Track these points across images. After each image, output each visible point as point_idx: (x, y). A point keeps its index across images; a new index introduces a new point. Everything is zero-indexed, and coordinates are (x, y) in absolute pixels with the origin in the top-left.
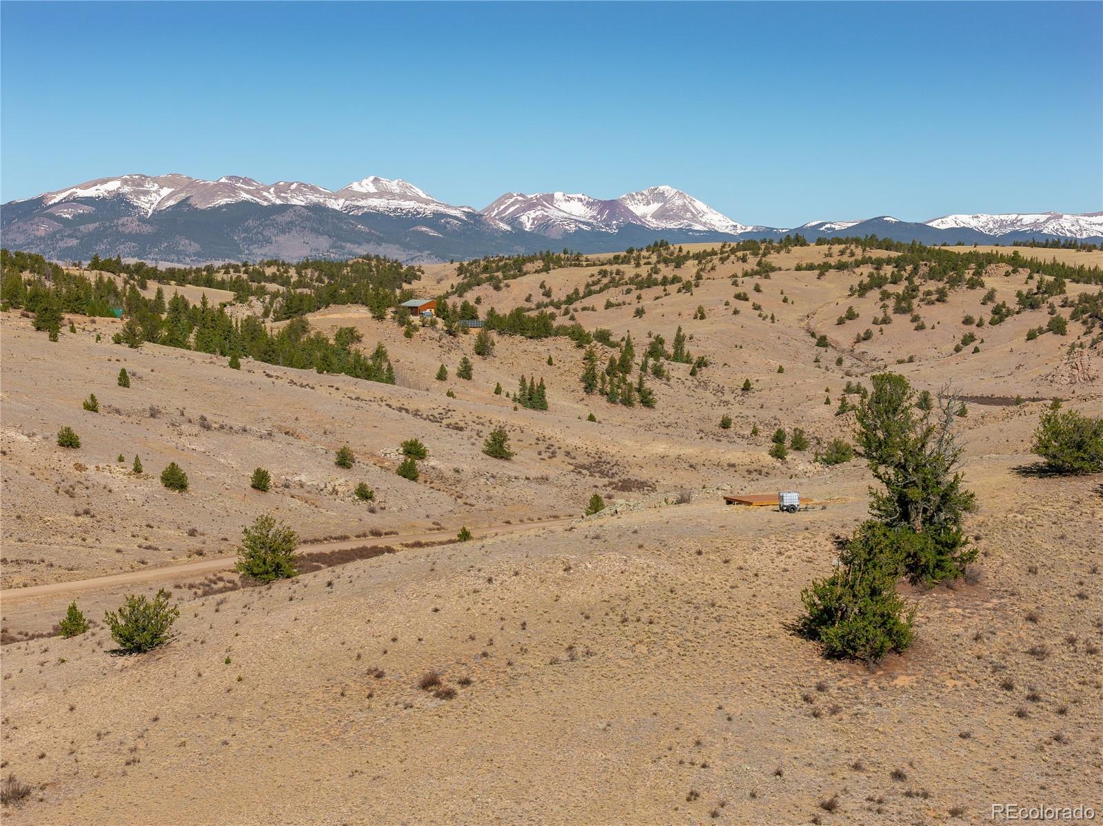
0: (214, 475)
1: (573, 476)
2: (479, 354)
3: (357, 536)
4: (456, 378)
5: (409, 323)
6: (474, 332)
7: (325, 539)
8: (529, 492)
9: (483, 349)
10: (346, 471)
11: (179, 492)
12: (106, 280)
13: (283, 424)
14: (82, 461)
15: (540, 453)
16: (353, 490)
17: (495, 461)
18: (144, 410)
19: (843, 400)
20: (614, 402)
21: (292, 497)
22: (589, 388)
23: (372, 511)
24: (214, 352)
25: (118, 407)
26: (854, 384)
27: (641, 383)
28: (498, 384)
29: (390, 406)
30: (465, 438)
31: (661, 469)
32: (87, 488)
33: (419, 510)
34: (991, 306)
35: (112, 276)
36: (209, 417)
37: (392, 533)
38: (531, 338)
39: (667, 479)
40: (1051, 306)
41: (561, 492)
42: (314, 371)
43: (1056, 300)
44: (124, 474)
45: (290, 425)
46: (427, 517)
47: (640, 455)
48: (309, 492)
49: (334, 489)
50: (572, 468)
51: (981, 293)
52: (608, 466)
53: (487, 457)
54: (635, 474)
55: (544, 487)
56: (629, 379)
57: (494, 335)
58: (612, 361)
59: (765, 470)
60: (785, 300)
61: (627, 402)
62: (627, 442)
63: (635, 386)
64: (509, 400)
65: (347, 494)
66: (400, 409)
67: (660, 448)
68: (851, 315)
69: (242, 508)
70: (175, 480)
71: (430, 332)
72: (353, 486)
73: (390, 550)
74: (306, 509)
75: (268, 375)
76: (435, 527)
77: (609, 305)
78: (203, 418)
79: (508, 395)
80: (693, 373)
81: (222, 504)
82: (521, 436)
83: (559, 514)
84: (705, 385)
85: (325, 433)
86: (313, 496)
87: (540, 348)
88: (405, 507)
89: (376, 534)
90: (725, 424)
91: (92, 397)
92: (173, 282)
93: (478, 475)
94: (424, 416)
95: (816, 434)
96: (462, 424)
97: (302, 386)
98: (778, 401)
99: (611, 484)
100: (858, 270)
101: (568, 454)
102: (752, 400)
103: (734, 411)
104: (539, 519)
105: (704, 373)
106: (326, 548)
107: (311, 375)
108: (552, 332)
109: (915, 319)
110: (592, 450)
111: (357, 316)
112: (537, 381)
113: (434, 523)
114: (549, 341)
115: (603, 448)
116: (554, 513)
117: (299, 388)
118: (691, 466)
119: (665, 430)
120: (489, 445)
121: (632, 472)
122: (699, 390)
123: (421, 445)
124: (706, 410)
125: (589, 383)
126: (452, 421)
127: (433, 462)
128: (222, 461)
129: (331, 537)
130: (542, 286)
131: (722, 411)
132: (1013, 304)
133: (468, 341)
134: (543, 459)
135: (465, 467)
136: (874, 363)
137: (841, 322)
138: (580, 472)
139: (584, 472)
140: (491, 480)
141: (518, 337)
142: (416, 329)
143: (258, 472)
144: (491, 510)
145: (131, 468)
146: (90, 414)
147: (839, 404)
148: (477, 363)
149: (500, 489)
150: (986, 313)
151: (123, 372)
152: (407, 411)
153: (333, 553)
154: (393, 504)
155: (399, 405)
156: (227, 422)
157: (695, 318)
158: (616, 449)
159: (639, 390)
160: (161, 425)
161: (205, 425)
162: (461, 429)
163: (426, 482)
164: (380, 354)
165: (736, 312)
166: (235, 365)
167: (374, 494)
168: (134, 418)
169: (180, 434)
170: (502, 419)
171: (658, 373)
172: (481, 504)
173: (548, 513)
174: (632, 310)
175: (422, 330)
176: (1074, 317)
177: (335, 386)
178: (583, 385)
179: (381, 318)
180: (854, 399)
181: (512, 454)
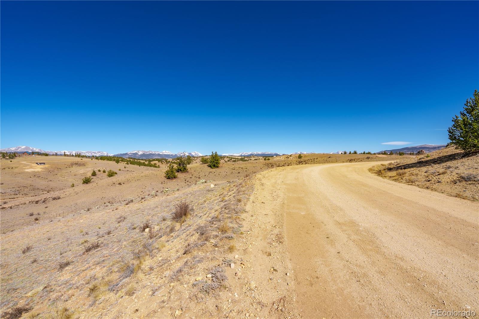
6: (169, 163)
18: (126, 170)
25: (123, 170)
43: (231, 161)
51: (224, 160)
111: (156, 162)
132: (227, 161)
146: (119, 171)
164: (159, 166)
166: (140, 166)
179: (159, 162)
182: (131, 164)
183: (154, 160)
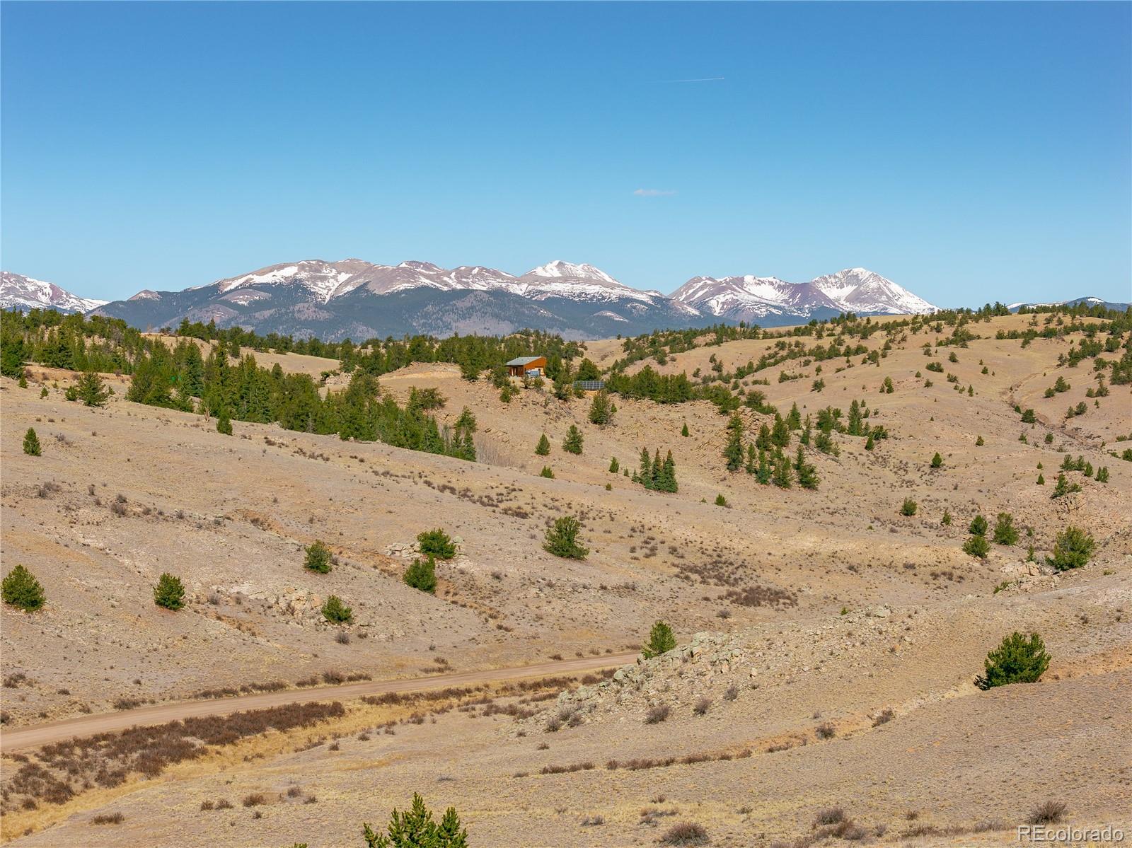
0: (99, 584)
1: (675, 583)
2: (595, 422)
3: (299, 684)
4: (562, 453)
5: (508, 385)
6: (590, 395)
7: (244, 689)
8: (601, 608)
9: (600, 417)
10: (318, 577)
11: (27, 612)
13: (252, 508)
15: (633, 550)
16: (319, 608)
17: (558, 561)
18: (35, 487)
19: (1061, 479)
20: (764, 482)
21: (219, 618)
22: (733, 465)
23: (343, 640)
26: (1074, 459)
27: (800, 458)
28: (614, 460)
29: (429, 484)
30: (524, 528)
31: (806, 572)
33: (420, 638)
36: (132, 497)
37: (360, 677)
38: (663, 402)
39: (815, 588)
41: (652, 607)
42: (337, 437)
45: (259, 510)
46: (431, 649)
47: (778, 553)
48: (248, 611)
49: (289, 605)
50: (677, 570)
52: (731, 568)
53: (549, 555)
54: (769, 580)
55: (626, 601)
56: (786, 453)
57: (615, 399)
58: (764, 431)
59: (958, 573)
60: (985, 371)
61: (782, 482)
62: (761, 534)
63: (794, 461)
64: (629, 480)
65: (309, 613)
66: (443, 488)
67: (808, 542)
68: (1061, 387)
69: (125, 638)
70: (23, 594)
71: (534, 395)
72: (319, 601)
73: (336, 710)
74: (234, 637)
75: (269, 443)
76: (437, 665)
77: (783, 378)
78: (122, 500)
79: (626, 474)
80: (869, 447)
81: (95, 631)
82: (611, 526)
84: (884, 461)
85: (311, 521)
86: (249, 617)
87: (673, 415)
88: (399, 634)
89: (334, 679)
90: (908, 510)
92: (271, 350)
93: (527, 582)
94: (476, 497)
95: (1027, 523)
96: (527, 509)
97: (312, 456)
98: (976, 480)
99: (730, 595)
100: (1068, 338)
101: (673, 550)
102: (943, 479)
103: (920, 494)
104: (608, 651)
105: (883, 446)
108: (690, 395)
110: (709, 545)
111: (443, 375)
112: (663, 456)
113: (437, 660)
114: (686, 407)
115: (725, 542)
116: (633, 642)
117: (307, 460)
118: (851, 568)
119: (829, 519)
120: (553, 538)
121: (764, 576)
122: (877, 467)
123: (446, 540)
124: (884, 492)
125: (734, 459)
126: (514, 505)
127: (463, 565)
128: (127, 562)
129: (254, 686)
130: (712, 360)
131: (904, 494)
133: (582, 407)
134: (636, 559)
135: (511, 570)
136: (1089, 441)
137: (1049, 394)
138: (687, 578)
139: (694, 577)
140: (547, 590)
141: (646, 401)
142: (516, 391)
143: (165, 579)
144: (536, 637)
147: (1056, 483)
148: (590, 435)
149: (558, 604)
151: (31, 436)
152: (453, 490)
153: (236, 716)
155: (443, 482)
156: (161, 504)
157: (882, 391)
158: (745, 543)
159: (798, 467)
160: (50, 508)
162: (524, 516)
163: (447, 593)
164: (467, 422)
165: (928, 385)
166: (225, 429)
167: (354, 612)
169: (73, 523)
170: (587, 502)
171: (823, 446)
172: (523, 628)
173: (626, 642)
174: (810, 383)
175: (523, 393)
177: (361, 457)
178: (726, 460)
179: (472, 378)
180: (1074, 477)
181: (586, 552)
183: (419, 352)
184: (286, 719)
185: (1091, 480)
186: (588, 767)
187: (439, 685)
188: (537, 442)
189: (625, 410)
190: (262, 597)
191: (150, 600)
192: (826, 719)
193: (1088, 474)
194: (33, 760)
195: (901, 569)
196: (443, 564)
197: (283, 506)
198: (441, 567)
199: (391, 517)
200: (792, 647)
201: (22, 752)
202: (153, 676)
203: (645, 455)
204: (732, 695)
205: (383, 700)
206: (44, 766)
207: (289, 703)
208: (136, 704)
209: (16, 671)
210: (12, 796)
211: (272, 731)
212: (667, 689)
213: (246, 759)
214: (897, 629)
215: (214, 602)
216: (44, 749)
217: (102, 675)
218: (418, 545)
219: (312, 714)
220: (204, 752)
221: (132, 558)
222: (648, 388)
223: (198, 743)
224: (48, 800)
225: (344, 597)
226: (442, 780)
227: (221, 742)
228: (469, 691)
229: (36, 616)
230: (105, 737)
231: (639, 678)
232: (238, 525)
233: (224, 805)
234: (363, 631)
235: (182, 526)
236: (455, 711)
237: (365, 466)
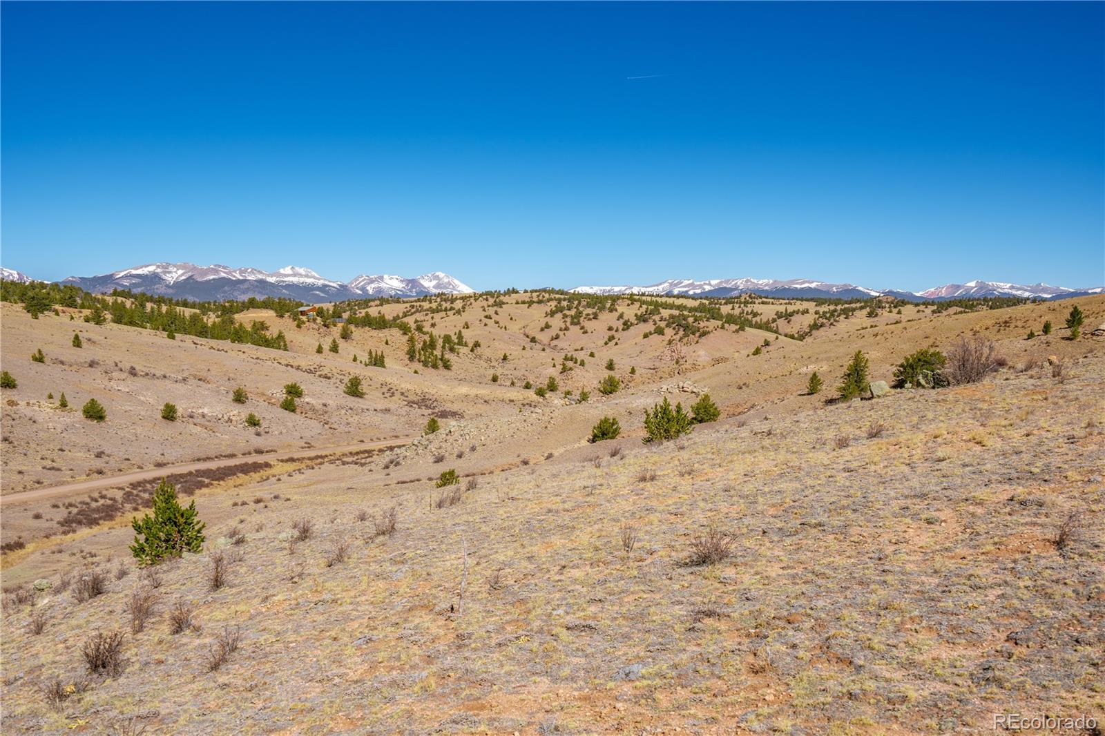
0: (131, 409)
1: (407, 408)
2: (343, 338)
3: (243, 454)
4: (329, 352)
5: (299, 319)
6: (340, 325)
7: (216, 457)
8: (377, 419)
9: (345, 336)
10: (241, 405)
11: (97, 422)
12: (119, 301)
13: (198, 373)
14: (15, 399)
15: (383, 394)
16: (244, 420)
17: (353, 398)
18: (86, 362)
19: (564, 365)
20: (426, 366)
21: (195, 425)
22: (411, 358)
23: (258, 434)
24: (158, 329)
25: (63, 359)
26: (569, 355)
27: (442, 355)
28: (355, 356)
29: (280, 363)
30: (332, 383)
31: (466, 404)
32: (14, 420)
33: (295, 433)
34: (622, 321)
35: (124, 299)
36: (138, 368)
37: (272, 451)
38: (375, 329)
39: (471, 410)
40: (654, 321)
41: (399, 419)
42: (229, 341)
43: (657, 318)
44: (52, 408)
45: (203, 374)
46: (301, 438)
47: (451, 395)
48: (209, 421)
49: (229, 418)
50: (406, 403)
51: (616, 315)
52: (430, 402)
53: (347, 396)
54: (448, 407)
55: (387, 416)
56: (435, 352)
57: (352, 327)
58: (425, 342)
59: (533, 404)
60: (511, 319)
61: (435, 366)
62: (442, 386)
63: (439, 357)
64: (363, 366)
65: (239, 422)
66: (287, 365)
67: (464, 390)
68: (547, 326)
69: (150, 434)
70: (95, 413)
71: (313, 325)
72: (244, 416)
73: (267, 465)
74: (204, 433)
75: (195, 343)
76: (306, 445)
78: (132, 368)
79: (361, 362)
80: (472, 351)
81: (134, 431)
82: (371, 383)
83: (398, 434)
84: (480, 357)
85: (229, 379)
86: (210, 424)
87: (381, 335)
88: (284, 431)
89: (259, 452)
90: (495, 379)
91: (40, 351)
93: (339, 408)
94: (304, 370)
96: (329, 375)
97: (218, 350)
98: (524, 366)
99: (433, 413)
100: (548, 304)
101: (402, 394)
102: (508, 365)
103: (499, 372)
105: (479, 350)
106: (213, 465)
107: (226, 344)
108: (388, 325)
109: (582, 328)
110: (419, 391)
111: (266, 315)
112: (379, 354)
113: (306, 443)
114: (386, 331)
115: (426, 390)
116: (395, 434)
117: (216, 352)
118: (485, 401)
120: (348, 388)
121: (446, 405)
122: (477, 360)
123: (299, 387)
124: (482, 371)
125: (411, 355)
126: (323, 373)
127: (307, 399)
128: (142, 398)
129: (221, 456)
131: (491, 372)
132: (633, 320)
133: (336, 331)
134: (386, 398)
135: (330, 402)
137: (542, 330)
138: (411, 406)
139: (415, 405)
140: (350, 411)
141: (367, 328)
142: (304, 323)
143: (167, 406)
144: (349, 432)
145: (58, 403)
146: (37, 365)
147: (561, 367)
148: (341, 343)
149: (356, 418)
150: (620, 324)
151: (77, 337)
152: (292, 366)
153: (219, 469)
154: (275, 430)
155: (286, 362)
156: (153, 371)
158: (435, 390)
159: (441, 360)
160: (96, 372)
161: (133, 372)
162: (329, 378)
163: (301, 413)
164: (280, 337)
165: (486, 325)
166: (172, 337)
167: (261, 422)
168: (74, 368)
169: (110, 379)
170: (357, 372)
171: (452, 350)
172: (342, 429)
173: (391, 434)
175: (307, 324)
176: (667, 326)
177: (243, 351)
178: (408, 356)
179: (282, 316)
180: (570, 364)
181: (364, 394)
182: (118, 320)
183: (252, 304)
184: (245, 469)
185: (577, 365)
186: (418, 480)
187: (312, 453)
188: (317, 347)
189: (357, 332)
190: (215, 414)
191: (159, 416)
192: (524, 456)
193: (576, 362)
194: (127, 489)
195: (508, 402)
196: (298, 399)
197: (213, 373)
198: (297, 401)
199: (268, 378)
200: (498, 427)
201: (121, 486)
202: (169, 452)
203: (370, 353)
204: (473, 449)
205: (287, 461)
206: (135, 492)
207: (243, 462)
208: (165, 464)
209: (99, 450)
210: (125, 505)
211: (240, 475)
212: (440, 448)
213: (235, 486)
214: (546, 418)
215: (191, 417)
216: (131, 484)
217: (143, 452)
218: (284, 391)
219: (256, 467)
220: (212, 484)
221: (145, 397)
222: (367, 322)
223: (207, 481)
224: (143, 507)
225: (256, 414)
226: (349, 489)
227: (218, 479)
228: (327, 456)
229: (102, 424)
230: (159, 479)
231: (426, 443)
232: (192, 381)
233: (244, 504)
234: (267, 430)
235: (167, 382)
236: (326, 464)
237: (246, 355)
